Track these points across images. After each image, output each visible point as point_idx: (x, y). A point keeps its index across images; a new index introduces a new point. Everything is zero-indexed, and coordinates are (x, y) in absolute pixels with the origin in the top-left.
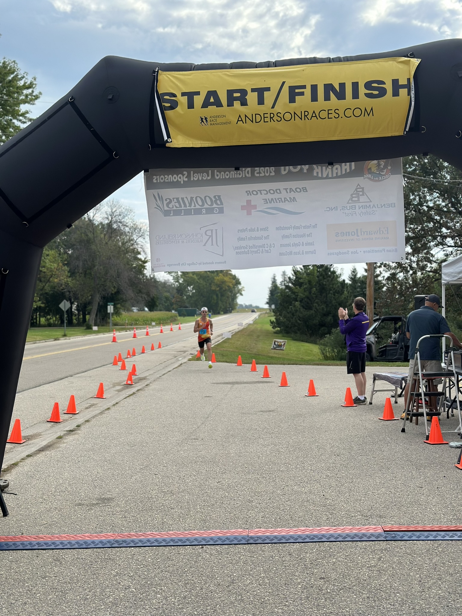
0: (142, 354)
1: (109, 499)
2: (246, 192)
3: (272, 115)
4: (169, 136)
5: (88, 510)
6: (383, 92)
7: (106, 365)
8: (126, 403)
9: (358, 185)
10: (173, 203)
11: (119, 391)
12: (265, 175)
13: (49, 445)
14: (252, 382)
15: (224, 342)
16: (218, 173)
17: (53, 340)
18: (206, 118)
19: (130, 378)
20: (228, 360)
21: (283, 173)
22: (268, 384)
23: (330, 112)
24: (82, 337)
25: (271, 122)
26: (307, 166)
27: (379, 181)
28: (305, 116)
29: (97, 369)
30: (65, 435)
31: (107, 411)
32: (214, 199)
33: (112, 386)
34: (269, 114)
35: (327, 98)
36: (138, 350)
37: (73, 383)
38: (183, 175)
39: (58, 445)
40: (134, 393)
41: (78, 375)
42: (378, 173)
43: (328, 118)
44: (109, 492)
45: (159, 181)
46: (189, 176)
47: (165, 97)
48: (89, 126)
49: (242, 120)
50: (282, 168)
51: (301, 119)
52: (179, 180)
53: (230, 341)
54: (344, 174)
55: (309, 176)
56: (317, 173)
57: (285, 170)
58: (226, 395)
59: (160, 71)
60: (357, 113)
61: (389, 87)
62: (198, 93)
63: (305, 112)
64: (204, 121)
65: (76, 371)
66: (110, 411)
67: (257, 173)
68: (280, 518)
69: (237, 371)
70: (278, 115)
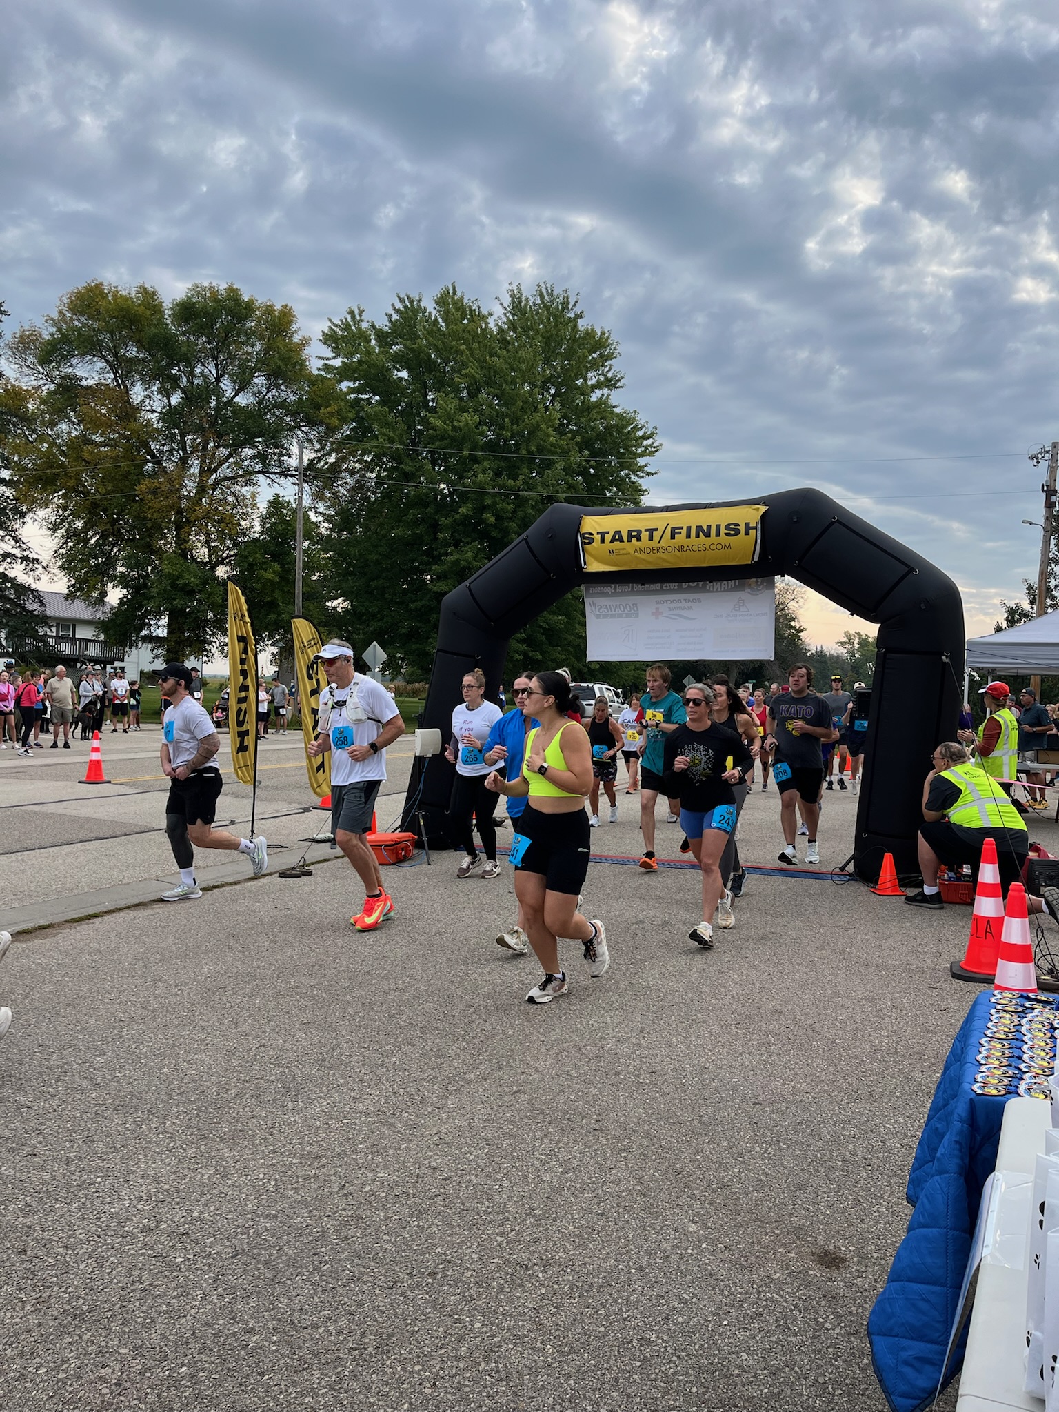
3: (659, 548)
4: (586, 564)
6: (738, 532)
9: (740, 597)
10: (602, 609)
18: (613, 550)
21: (684, 587)
23: (700, 546)
25: (658, 553)
26: (702, 583)
27: (755, 594)
28: (682, 549)
34: (656, 547)
35: (697, 536)
38: (611, 588)
42: (757, 588)
43: (698, 551)
47: (586, 536)
49: (638, 552)
50: (682, 584)
51: (680, 551)
54: (730, 589)
55: (704, 590)
56: (710, 587)
59: (584, 517)
60: (720, 547)
61: (742, 528)
62: (608, 533)
63: (682, 546)
64: (612, 552)
67: (664, 587)
70: (663, 548)
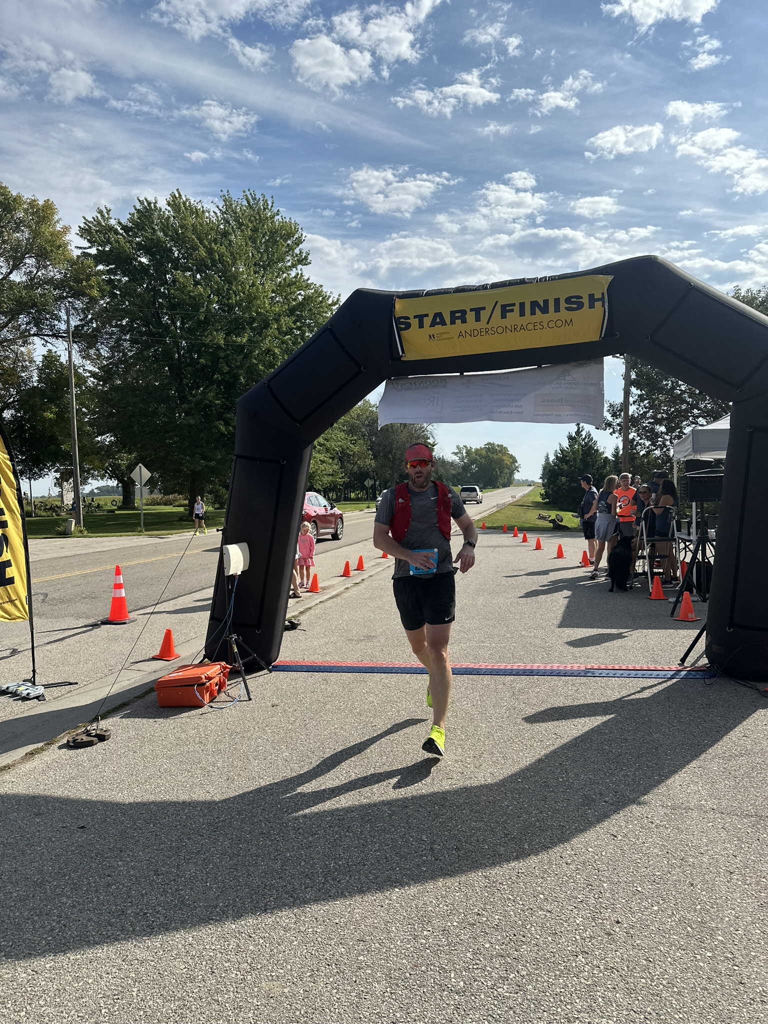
3: (487, 330)
4: (403, 352)
5: (356, 644)
6: (581, 305)
18: (433, 335)
23: (535, 324)
25: (486, 335)
28: (514, 329)
34: (484, 329)
35: (533, 313)
43: (534, 330)
47: (401, 320)
48: (342, 347)
49: (462, 335)
51: (511, 331)
59: (397, 299)
60: (559, 324)
62: (427, 315)
63: (514, 325)
64: (432, 337)
70: (492, 329)
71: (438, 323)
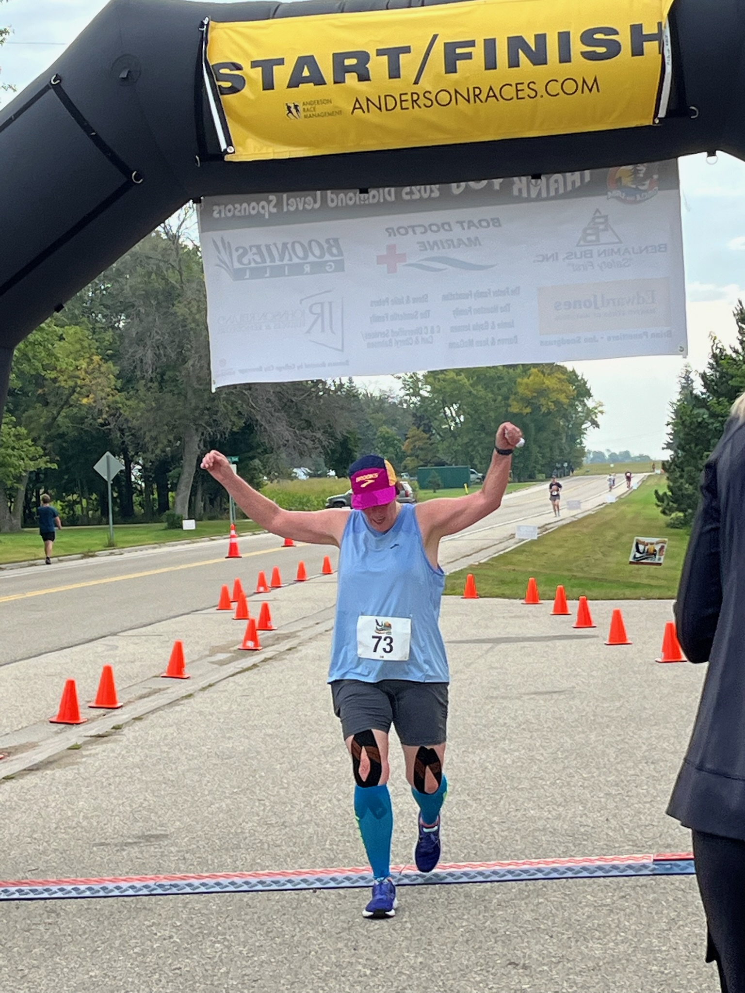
0: (299, 584)
1: (157, 837)
2: (387, 230)
3: (415, 97)
4: (229, 143)
5: (117, 851)
6: (614, 50)
7: (202, 610)
8: (231, 684)
9: (597, 211)
10: (250, 256)
11: (222, 663)
12: (421, 198)
13: (51, 759)
14: (546, 637)
15: (516, 551)
16: (334, 196)
17: (79, 556)
18: (296, 107)
19: (252, 635)
20: (508, 592)
21: (456, 192)
22: (583, 640)
23: (519, 87)
24: (155, 548)
25: (413, 107)
26: (501, 180)
27: (636, 202)
28: (475, 96)
29: (177, 619)
30: (85, 743)
31: (186, 701)
32: (326, 246)
33: (207, 653)
34: (410, 94)
35: (514, 63)
36: (288, 574)
37: (117, 647)
38: (269, 202)
39: (70, 760)
40: (255, 666)
41: (130, 632)
42: (634, 186)
43: (518, 98)
44: (162, 826)
45: (223, 215)
46: (279, 205)
47: (222, 71)
48: (87, 128)
49: (361, 108)
50: (454, 185)
51: (468, 101)
52: (262, 211)
53: (535, 549)
54: (571, 191)
55: (505, 197)
56: (520, 190)
57: (458, 187)
58: (470, 664)
59: (211, 23)
60: (570, 86)
61: (624, 39)
62: (280, 62)
63: (474, 88)
64: (293, 110)
65: (129, 625)
66: (191, 700)
67: (407, 194)
68: (475, 854)
69: (519, 614)
70: (427, 95)
71: (306, 80)
